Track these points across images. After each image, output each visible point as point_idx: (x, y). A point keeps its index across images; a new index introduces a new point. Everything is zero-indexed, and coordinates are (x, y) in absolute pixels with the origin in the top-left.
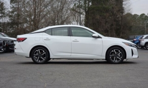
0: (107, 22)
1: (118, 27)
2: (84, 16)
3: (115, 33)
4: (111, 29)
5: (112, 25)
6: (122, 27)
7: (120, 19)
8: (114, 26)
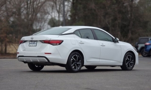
0: (107, 14)
1: (125, 23)
2: (70, 4)
3: (119, 33)
4: (113, 26)
5: (115, 19)
6: (132, 22)
7: (129, 9)
8: (119, 21)
